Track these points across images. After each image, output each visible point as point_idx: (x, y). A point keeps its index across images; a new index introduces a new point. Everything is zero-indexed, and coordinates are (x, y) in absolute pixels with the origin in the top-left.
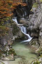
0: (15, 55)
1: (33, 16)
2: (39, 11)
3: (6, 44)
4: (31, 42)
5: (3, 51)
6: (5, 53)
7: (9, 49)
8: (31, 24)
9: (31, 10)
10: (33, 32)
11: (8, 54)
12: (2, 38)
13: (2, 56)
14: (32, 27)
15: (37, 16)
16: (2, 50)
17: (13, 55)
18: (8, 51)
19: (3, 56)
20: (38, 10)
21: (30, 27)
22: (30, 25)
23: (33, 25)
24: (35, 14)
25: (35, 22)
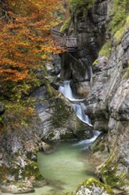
0: (39, 178)
1: (100, 77)
2: (114, 64)
3: (19, 150)
4: (94, 145)
5: (8, 169)
6: (14, 172)
7: (24, 164)
8: (94, 98)
9: (95, 63)
10: (98, 117)
11: (20, 177)
12: (9, 136)
13: (5, 181)
14: (95, 105)
15: (109, 77)
16: (8, 166)
17: (33, 178)
18: (22, 169)
19: (8, 182)
20: (111, 63)
21: (90, 105)
22: (90, 100)
23: (99, 100)
24: (103, 72)
25: (102, 92)
